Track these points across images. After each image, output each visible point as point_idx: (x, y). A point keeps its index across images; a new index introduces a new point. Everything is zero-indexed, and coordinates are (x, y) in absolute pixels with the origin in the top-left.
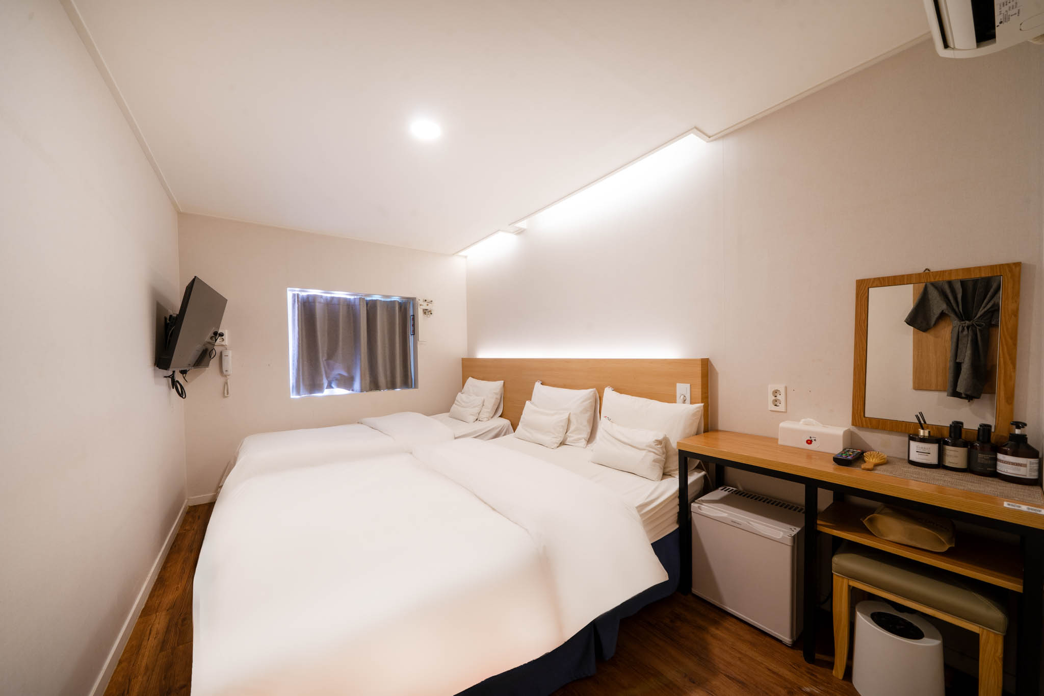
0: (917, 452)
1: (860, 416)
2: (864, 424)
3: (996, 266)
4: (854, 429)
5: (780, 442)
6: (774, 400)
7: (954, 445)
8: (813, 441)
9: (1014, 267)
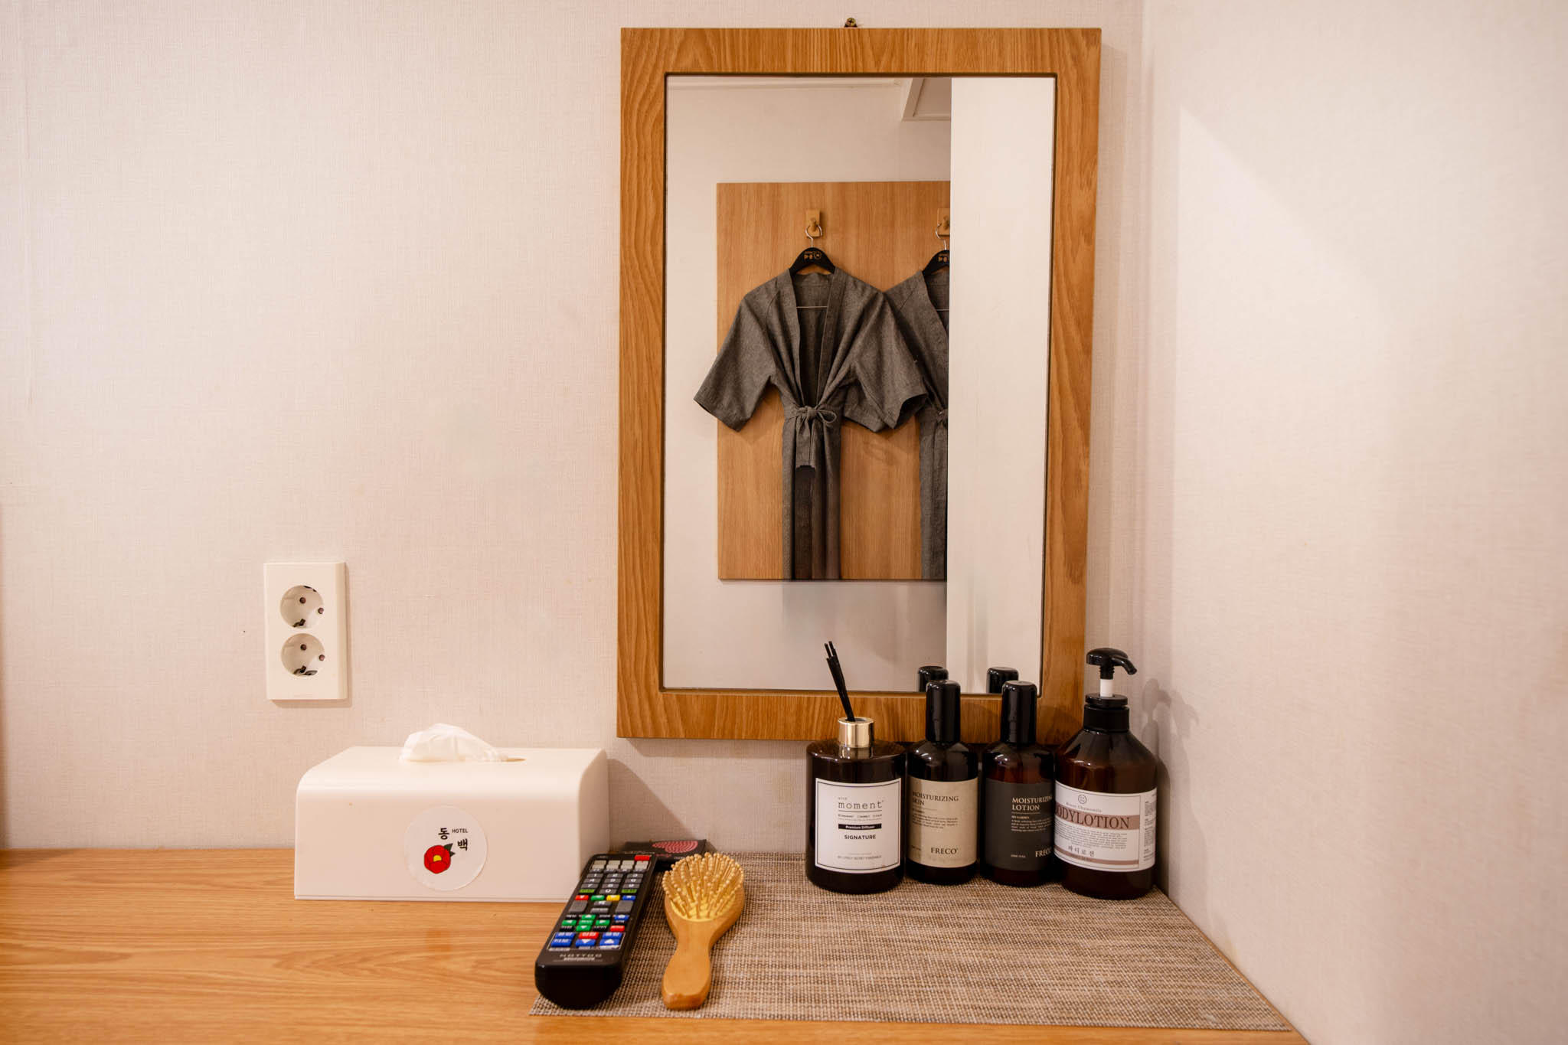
0: (842, 826)
1: (647, 687)
2: (663, 720)
3: (1041, 30)
4: (627, 753)
5: (304, 887)
6: (289, 644)
7: (943, 774)
8: (455, 849)
9: (1083, 43)
